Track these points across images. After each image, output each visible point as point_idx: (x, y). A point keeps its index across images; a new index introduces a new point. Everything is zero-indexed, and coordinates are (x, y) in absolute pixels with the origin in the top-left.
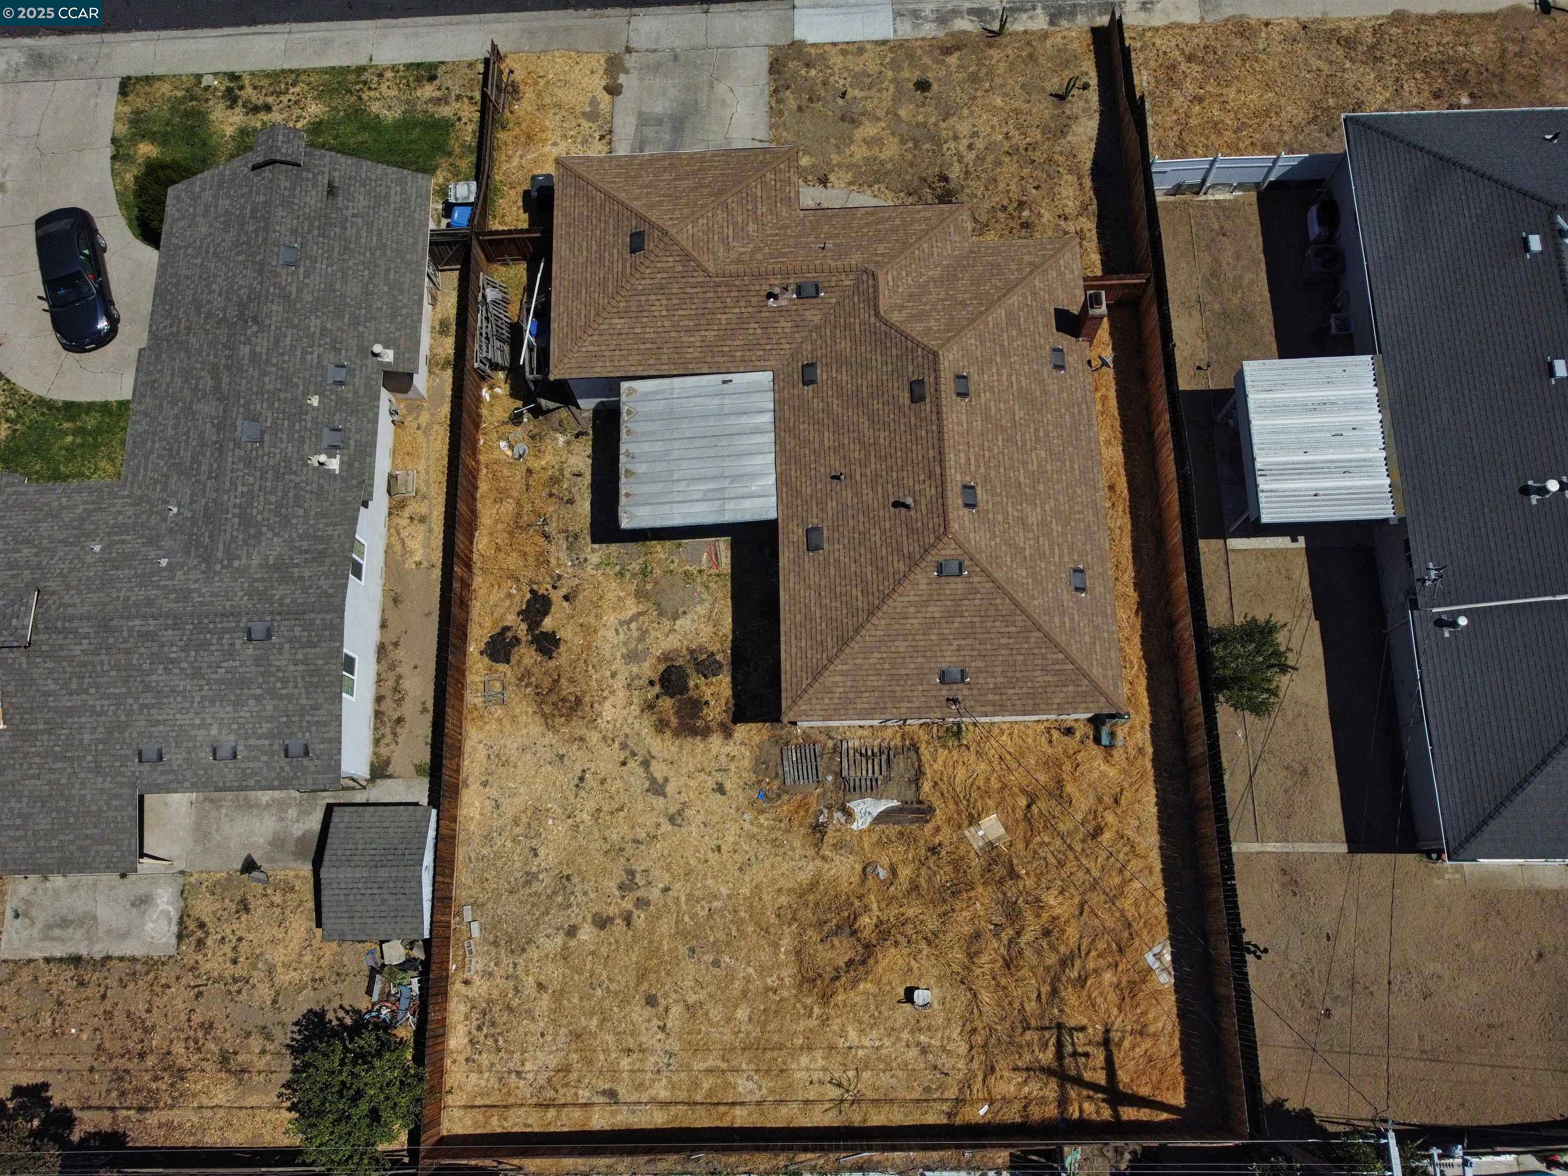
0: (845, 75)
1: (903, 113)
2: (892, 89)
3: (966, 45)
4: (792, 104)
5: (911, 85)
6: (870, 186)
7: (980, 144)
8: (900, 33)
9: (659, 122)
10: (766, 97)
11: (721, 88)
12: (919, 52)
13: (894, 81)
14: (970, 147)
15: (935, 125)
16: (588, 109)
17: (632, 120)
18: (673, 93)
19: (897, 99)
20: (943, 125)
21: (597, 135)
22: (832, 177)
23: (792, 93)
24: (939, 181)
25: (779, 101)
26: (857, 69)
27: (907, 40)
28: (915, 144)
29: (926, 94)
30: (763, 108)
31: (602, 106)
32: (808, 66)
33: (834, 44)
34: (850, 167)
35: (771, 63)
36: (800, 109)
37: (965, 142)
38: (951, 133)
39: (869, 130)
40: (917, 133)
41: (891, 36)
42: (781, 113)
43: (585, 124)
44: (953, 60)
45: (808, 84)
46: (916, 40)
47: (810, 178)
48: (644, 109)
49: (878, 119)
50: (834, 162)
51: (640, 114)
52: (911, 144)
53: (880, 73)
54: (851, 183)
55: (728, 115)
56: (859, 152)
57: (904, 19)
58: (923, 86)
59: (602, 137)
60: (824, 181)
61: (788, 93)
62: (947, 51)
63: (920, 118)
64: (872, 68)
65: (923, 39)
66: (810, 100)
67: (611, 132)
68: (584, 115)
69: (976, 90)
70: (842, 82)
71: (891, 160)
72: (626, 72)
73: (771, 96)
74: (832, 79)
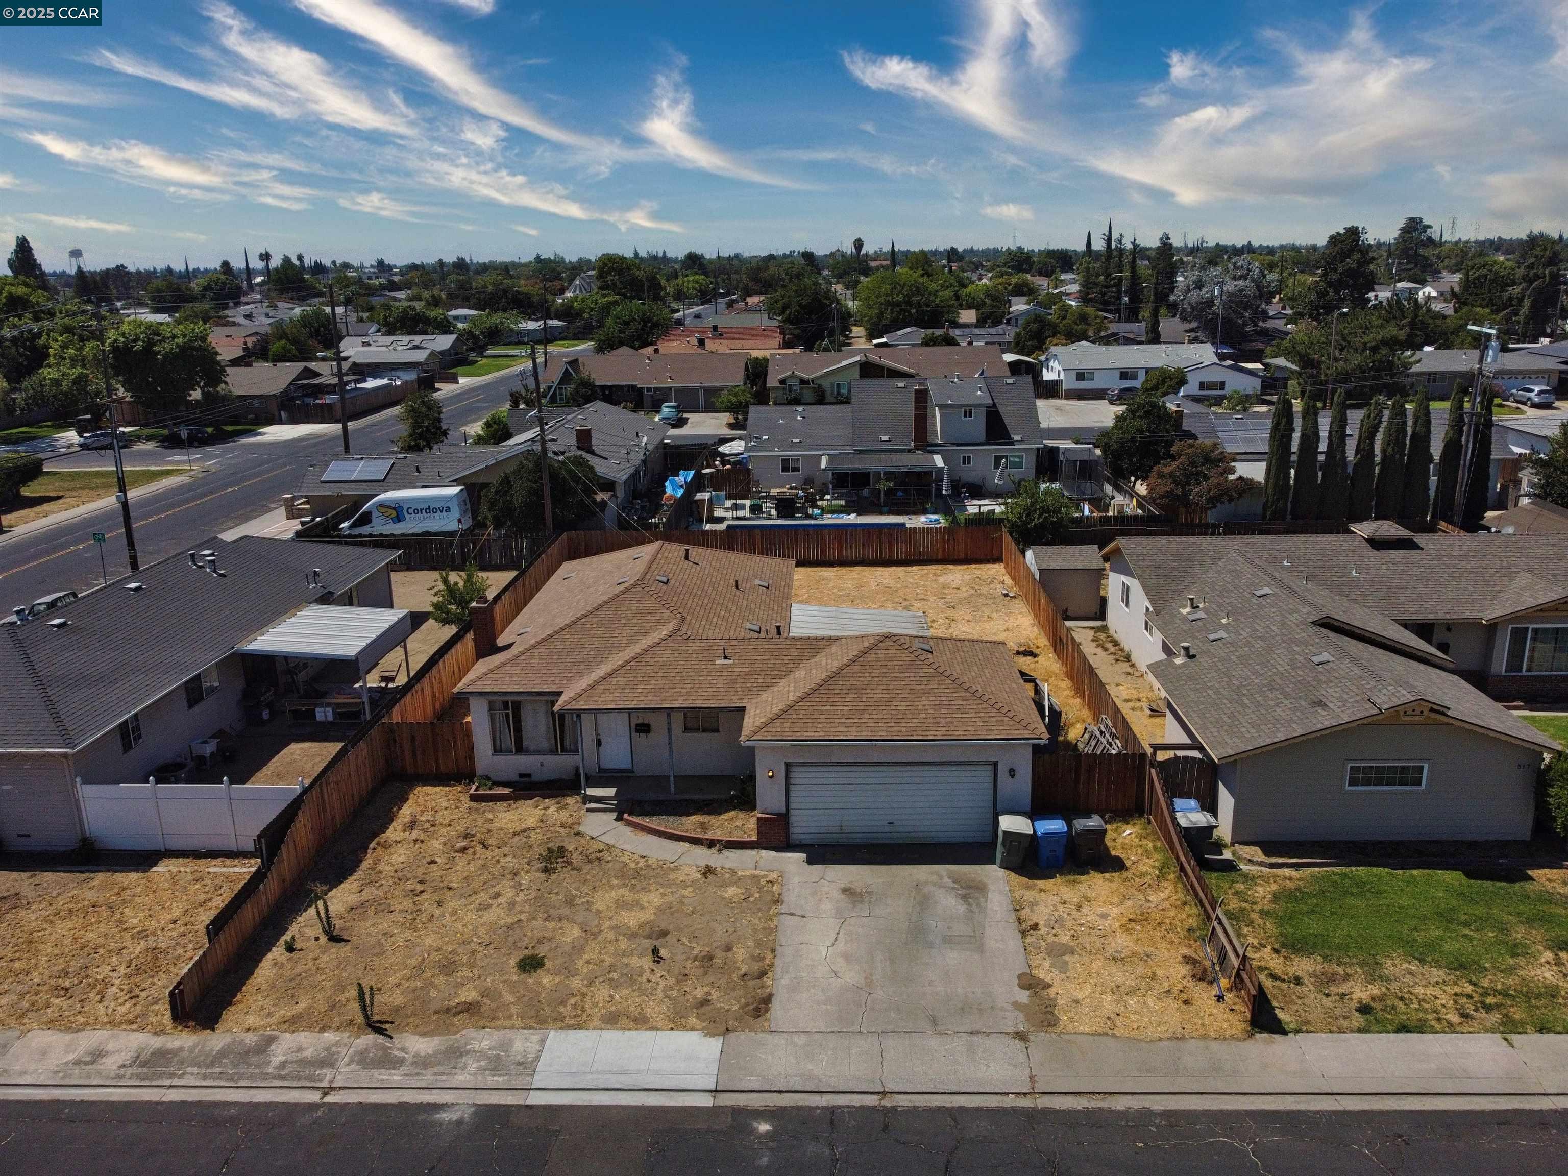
0: (648, 986)
1: (574, 932)
2: (580, 963)
3: (436, 1013)
4: (740, 953)
5: (548, 964)
6: (648, 866)
7: (483, 897)
8: (535, 1038)
9: (948, 940)
10: (779, 962)
11: (851, 976)
12: (515, 1010)
13: (570, 972)
14: (497, 895)
15: (534, 918)
16: (1066, 958)
17: (992, 944)
18: (932, 975)
19: (578, 949)
20: (523, 917)
21: (1043, 930)
22: (699, 876)
23: (739, 969)
24: (555, 869)
25: (760, 959)
26: (626, 992)
27: (527, 1027)
28: (572, 900)
29: (528, 952)
30: (786, 951)
31: (1047, 964)
32: (705, 1002)
33: (654, 1028)
34: (671, 884)
35: (767, 1011)
36: (729, 949)
37: (502, 900)
38: (518, 908)
39: (631, 919)
40: (565, 911)
41: (552, 1033)
42: (759, 944)
43: (1065, 939)
44: (468, 994)
45: (710, 979)
46: (513, 1027)
47: (727, 876)
48: (977, 956)
49: (615, 928)
50: (690, 889)
51: (981, 949)
52: (578, 901)
53: (590, 984)
54: (676, 869)
55: (841, 946)
56: (654, 899)
57: (519, 1058)
58: (531, 964)
59: (1035, 927)
60: (708, 871)
61: (744, 969)
62: (469, 1008)
63: (551, 925)
64: (603, 991)
65: (499, 1028)
66: (710, 958)
67: (1024, 933)
68: (1070, 951)
69: (453, 952)
70: (655, 978)
71: (612, 887)
72: (1017, 1005)
73: (771, 965)
74: (671, 981)
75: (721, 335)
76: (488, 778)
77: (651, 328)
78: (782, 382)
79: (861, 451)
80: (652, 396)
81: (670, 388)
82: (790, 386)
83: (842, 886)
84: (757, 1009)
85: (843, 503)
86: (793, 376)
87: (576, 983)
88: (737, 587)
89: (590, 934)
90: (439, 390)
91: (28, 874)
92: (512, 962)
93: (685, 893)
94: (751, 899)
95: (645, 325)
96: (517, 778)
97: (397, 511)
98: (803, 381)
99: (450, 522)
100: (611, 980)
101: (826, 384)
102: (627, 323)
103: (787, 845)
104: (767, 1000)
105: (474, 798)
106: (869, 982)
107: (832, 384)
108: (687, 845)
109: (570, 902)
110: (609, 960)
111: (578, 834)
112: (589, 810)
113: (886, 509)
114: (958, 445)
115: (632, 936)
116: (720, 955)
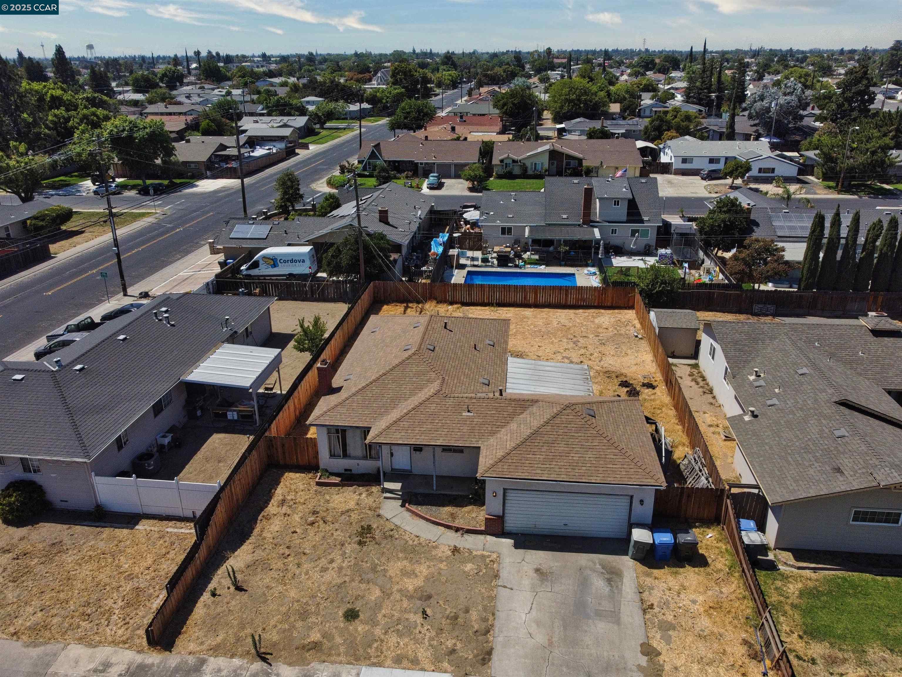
0: (420, 636)
1: (377, 592)
2: (380, 616)
3: (297, 648)
4: (474, 615)
5: (362, 616)
6: (420, 544)
7: (323, 562)
8: (354, 672)
9: (600, 614)
10: (497, 623)
11: (541, 638)
12: (342, 649)
13: (374, 623)
14: (332, 561)
15: (353, 580)
16: (671, 633)
17: (625, 618)
18: (588, 640)
19: (378, 606)
20: (347, 579)
21: (657, 610)
22: (449, 553)
23: (473, 627)
24: (365, 542)
25: (485, 620)
26: (406, 640)
27: (349, 663)
28: (376, 568)
29: (349, 606)
30: (501, 615)
31: (658, 636)
32: (453, 651)
33: (423, 669)
34: (433, 558)
35: (490, 660)
36: (467, 611)
37: (334, 565)
38: (344, 572)
39: (410, 584)
40: (371, 576)
41: (364, 669)
42: (485, 609)
43: (670, 617)
44: (315, 636)
45: (456, 633)
46: (340, 663)
47: (467, 554)
48: (616, 627)
49: (401, 591)
50: (445, 563)
51: (618, 622)
52: (379, 568)
53: (386, 633)
54: (436, 547)
55: (534, 613)
56: (423, 570)
58: (351, 615)
59: (651, 606)
60: (455, 550)
61: (476, 627)
62: (316, 646)
63: (363, 586)
64: (393, 639)
65: (333, 663)
66: (456, 618)
67: (644, 611)
68: (673, 627)
69: (307, 603)
70: (424, 631)
71: (398, 559)
72: (639, 667)
73: (492, 625)
74: (433, 633)
75: (465, 121)
76: (327, 471)
77: (423, 116)
78: (502, 161)
79: (549, 225)
80: (423, 168)
81: (434, 163)
82: (506, 164)
83: (535, 567)
84: (483, 659)
85: (537, 257)
86: (508, 157)
87: (378, 631)
88: (475, 348)
89: (386, 594)
90: (298, 154)
91: (67, 526)
92: (341, 613)
93: (442, 566)
94: (481, 574)
95: (419, 114)
96: (343, 472)
97: (274, 261)
98: (514, 161)
99: (304, 269)
100: (398, 630)
101: (528, 164)
102: (408, 113)
103: (502, 534)
104: (490, 653)
105: (318, 484)
106: (551, 643)
107: (532, 164)
108: (442, 528)
109: (374, 569)
110: (397, 615)
111: (379, 516)
112: (385, 498)
113: (563, 263)
114: (609, 222)
115: (410, 598)
116: (462, 615)
